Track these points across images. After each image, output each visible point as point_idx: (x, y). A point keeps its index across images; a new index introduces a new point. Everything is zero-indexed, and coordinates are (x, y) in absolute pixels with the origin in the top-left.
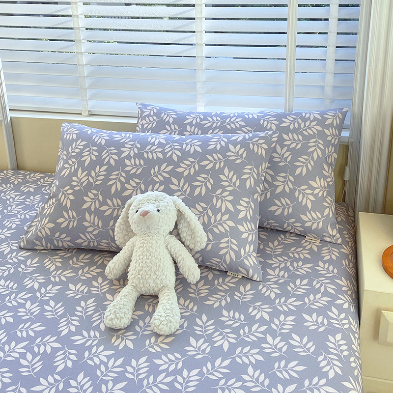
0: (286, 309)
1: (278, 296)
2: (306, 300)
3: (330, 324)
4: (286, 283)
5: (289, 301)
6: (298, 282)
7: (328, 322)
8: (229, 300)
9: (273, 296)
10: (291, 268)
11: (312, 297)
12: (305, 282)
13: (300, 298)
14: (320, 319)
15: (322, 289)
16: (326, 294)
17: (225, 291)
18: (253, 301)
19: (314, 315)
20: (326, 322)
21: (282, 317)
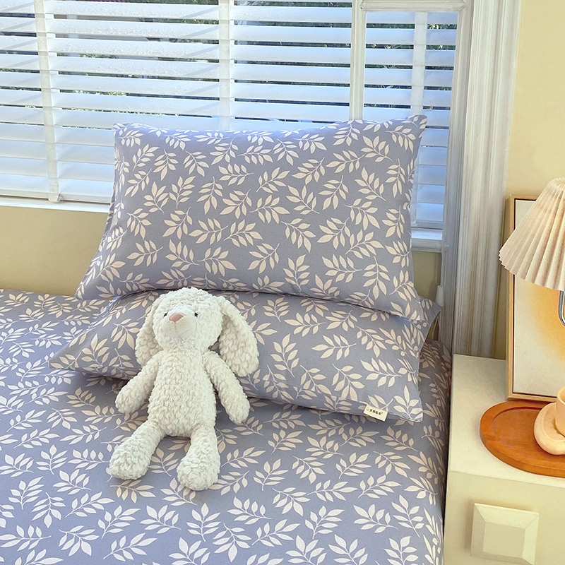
0: (331, 499)
1: (320, 478)
2: (362, 485)
3: (394, 521)
4: (335, 460)
5: (336, 487)
6: (353, 458)
7: (392, 518)
8: (245, 483)
9: (312, 478)
10: (345, 437)
11: (371, 481)
12: (364, 457)
13: (353, 481)
14: (380, 515)
15: (388, 469)
16: (393, 476)
17: (242, 470)
18: (282, 486)
19: (372, 509)
20: (388, 519)
21: (323, 511)
